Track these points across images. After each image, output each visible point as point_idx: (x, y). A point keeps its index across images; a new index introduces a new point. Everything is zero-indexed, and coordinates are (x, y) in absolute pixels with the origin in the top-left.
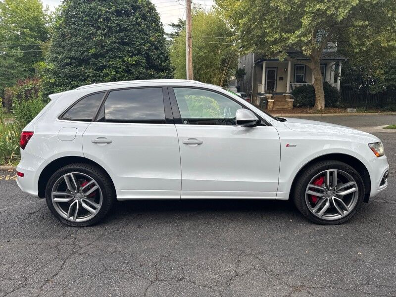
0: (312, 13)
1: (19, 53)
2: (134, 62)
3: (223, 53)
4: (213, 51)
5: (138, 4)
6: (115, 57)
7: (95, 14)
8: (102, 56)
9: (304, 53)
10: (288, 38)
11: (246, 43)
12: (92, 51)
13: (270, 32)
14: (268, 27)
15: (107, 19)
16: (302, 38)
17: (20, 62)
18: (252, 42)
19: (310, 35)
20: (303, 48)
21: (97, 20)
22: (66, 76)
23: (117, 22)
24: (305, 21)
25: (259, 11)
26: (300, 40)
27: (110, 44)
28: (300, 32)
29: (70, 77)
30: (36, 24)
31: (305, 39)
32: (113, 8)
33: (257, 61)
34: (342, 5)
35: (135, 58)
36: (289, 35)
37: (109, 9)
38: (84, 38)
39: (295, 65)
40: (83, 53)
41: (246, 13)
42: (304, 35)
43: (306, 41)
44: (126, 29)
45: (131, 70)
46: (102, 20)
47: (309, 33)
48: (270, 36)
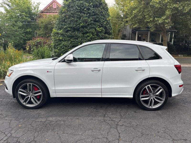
0: (171, 9)
1: (20, 24)
2: (101, 31)
3: (119, 26)
4: (114, 26)
5: (101, 2)
6: (92, 28)
7: (83, 6)
8: (86, 27)
9: (166, 28)
10: (158, 20)
11: (133, 22)
12: (82, 24)
13: (148, 17)
14: (146, 15)
15: (89, 9)
16: (166, 21)
17: (20, 29)
18: (137, 22)
19: (169, 19)
20: (166, 25)
21: (83, 10)
22: (68, 37)
23: (93, 10)
24: (168, 13)
25: (142, 7)
26: (164, 21)
27: (90, 21)
28: (165, 18)
29: (70, 37)
30: (28, 11)
31: (167, 21)
32: (92, 4)
33: (133, 31)
34: (187, 5)
35: (101, 28)
36: (159, 19)
37: (89, 4)
38: (77, 18)
39: (151, 33)
40: (76, 26)
41: (136, 8)
42: (166, 19)
43: (167, 22)
44: (97, 14)
45: (98, 34)
46: (86, 9)
47: (168, 18)
48: (147, 19)
